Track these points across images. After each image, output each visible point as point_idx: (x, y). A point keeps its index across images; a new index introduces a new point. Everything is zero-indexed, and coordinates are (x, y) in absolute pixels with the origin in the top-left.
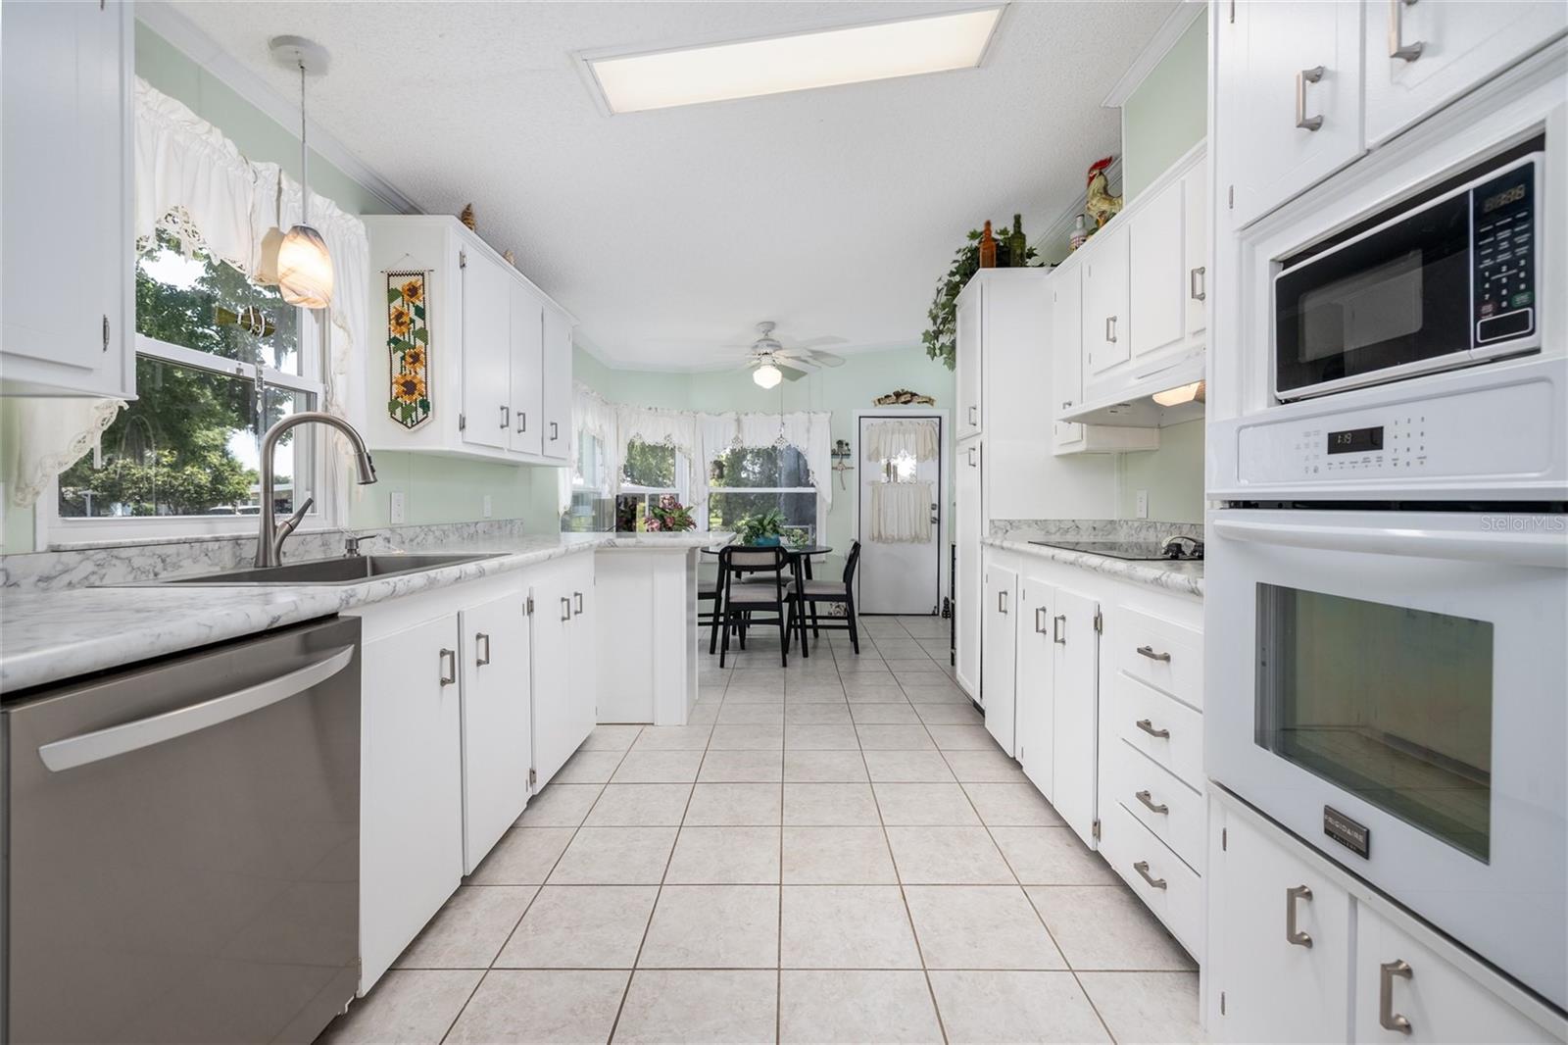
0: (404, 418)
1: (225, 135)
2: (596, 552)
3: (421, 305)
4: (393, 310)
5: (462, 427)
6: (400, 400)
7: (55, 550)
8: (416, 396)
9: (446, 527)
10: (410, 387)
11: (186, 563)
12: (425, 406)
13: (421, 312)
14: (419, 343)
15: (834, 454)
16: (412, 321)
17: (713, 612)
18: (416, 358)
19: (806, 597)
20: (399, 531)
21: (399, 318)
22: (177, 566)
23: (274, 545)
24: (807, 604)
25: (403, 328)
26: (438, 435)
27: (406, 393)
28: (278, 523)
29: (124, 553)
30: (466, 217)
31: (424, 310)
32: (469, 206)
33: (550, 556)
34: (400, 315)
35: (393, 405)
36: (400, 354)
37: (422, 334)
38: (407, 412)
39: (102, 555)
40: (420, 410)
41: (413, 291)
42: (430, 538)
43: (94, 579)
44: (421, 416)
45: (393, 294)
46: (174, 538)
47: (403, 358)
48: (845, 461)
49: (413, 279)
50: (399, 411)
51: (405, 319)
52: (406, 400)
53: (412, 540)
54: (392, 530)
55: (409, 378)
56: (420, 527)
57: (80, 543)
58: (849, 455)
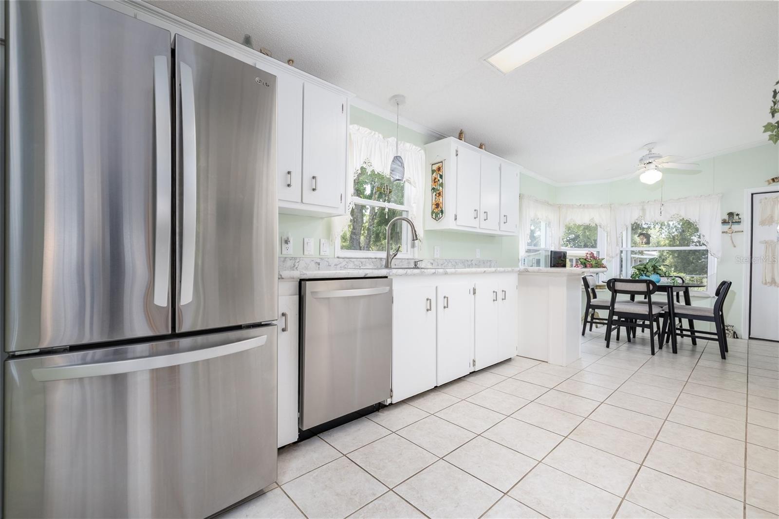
0: (436, 217)
1: (379, 133)
2: (519, 274)
3: (441, 174)
4: (433, 177)
5: (456, 219)
6: (434, 211)
7: (338, 258)
8: (440, 209)
9: (457, 261)
10: (437, 205)
11: (368, 264)
12: (442, 212)
13: (441, 177)
14: (441, 188)
15: (724, 222)
16: (439, 180)
17: (607, 318)
18: (439, 194)
19: (676, 315)
20: (436, 261)
21: (435, 181)
22: (365, 265)
23: (390, 261)
24: (677, 319)
25: (436, 184)
26: (447, 223)
27: (436, 208)
28: (391, 254)
29: (352, 260)
30: (460, 136)
31: (442, 175)
32: (462, 130)
33: (485, 271)
34: (435, 179)
35: (433, 212)
36: (435, 193)
37: (442, 185)
38: (437, 214)
39: (347, 260)
40: (440, 214)
41: (439, 169)
42: (450, 264)
43: (346, 266)
44: (441, 216)
45: (433, 171)
46: (364, 257)
47: (436, 195)
48: (736, 227)
49: (439, 164)
50: (434, 215)
51: (437, 180)
52: (436, 210)
53: (442, 265)
54: (434, 260)
55: (437, 202)
56: (446, 260)
57: (343, 256)
58: (740, 222)
